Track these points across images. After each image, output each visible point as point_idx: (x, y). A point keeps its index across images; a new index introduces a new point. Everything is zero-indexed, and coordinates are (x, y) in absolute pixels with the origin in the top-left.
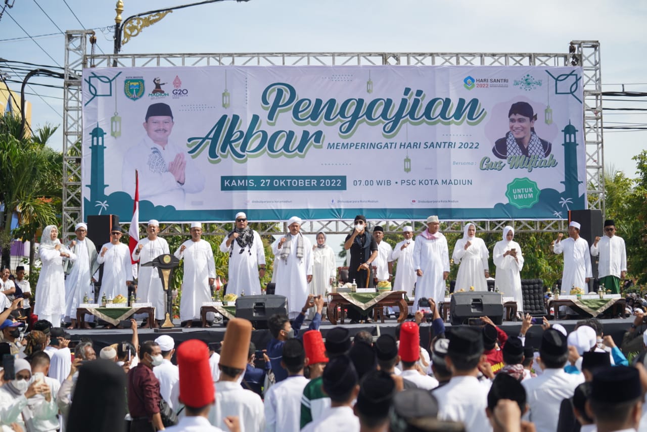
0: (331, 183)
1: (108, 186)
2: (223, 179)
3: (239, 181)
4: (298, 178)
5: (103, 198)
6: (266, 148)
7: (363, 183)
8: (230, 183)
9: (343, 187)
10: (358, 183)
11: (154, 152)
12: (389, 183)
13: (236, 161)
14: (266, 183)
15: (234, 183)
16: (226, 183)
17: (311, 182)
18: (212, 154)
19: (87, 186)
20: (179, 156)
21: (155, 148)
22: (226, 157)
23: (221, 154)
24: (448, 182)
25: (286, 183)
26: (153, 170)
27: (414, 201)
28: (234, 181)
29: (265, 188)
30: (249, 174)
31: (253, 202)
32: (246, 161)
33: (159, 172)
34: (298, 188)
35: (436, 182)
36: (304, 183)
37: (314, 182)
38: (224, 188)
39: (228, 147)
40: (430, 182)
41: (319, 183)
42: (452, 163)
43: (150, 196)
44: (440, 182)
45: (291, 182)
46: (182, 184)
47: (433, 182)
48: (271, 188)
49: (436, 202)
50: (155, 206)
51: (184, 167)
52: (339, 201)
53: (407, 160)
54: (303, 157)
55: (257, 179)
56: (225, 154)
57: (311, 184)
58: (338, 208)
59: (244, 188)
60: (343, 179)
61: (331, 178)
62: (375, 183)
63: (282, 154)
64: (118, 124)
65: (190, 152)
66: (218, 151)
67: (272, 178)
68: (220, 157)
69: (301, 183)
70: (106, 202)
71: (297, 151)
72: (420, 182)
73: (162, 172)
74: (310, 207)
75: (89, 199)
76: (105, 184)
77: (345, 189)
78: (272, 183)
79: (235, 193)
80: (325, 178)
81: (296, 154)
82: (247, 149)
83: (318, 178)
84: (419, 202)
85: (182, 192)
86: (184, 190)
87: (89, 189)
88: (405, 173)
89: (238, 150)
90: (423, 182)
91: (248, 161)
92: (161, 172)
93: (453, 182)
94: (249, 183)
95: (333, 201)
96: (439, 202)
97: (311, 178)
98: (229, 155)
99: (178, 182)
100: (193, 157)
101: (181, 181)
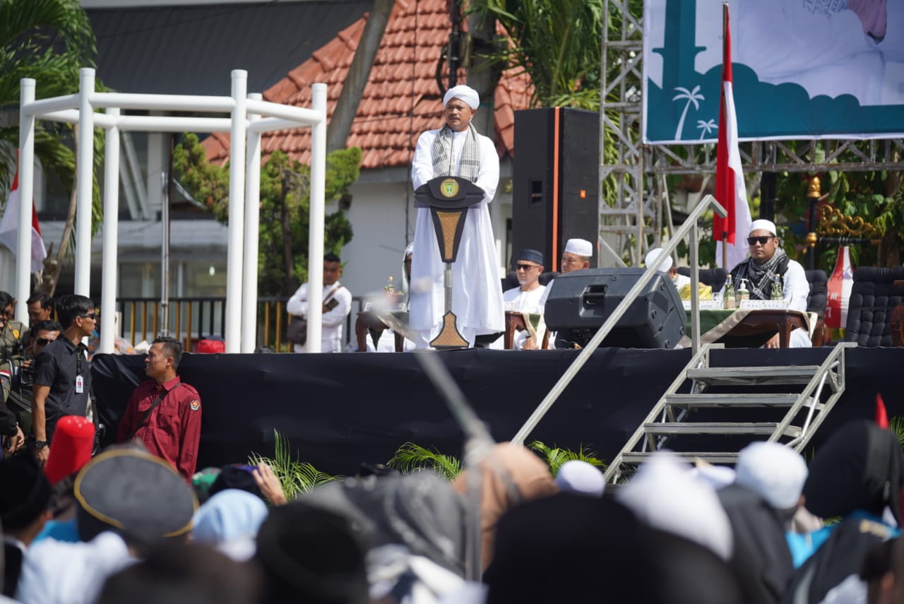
1: (704, 49)
5: (693, 79)
19: (655, 50)
26: (812, 7)
33: (826, 12)
43: (802, 72)
46: (879, 39)
50: (811, 96)
70: (697, 88)
73: (833, 10)
75: (659, 82)
76: (698, 44)
85: (877, 59)
86: (881, 54)
87: (659, 60)
92: (830, 11)
99: (870, 34)
101: (877, 31)
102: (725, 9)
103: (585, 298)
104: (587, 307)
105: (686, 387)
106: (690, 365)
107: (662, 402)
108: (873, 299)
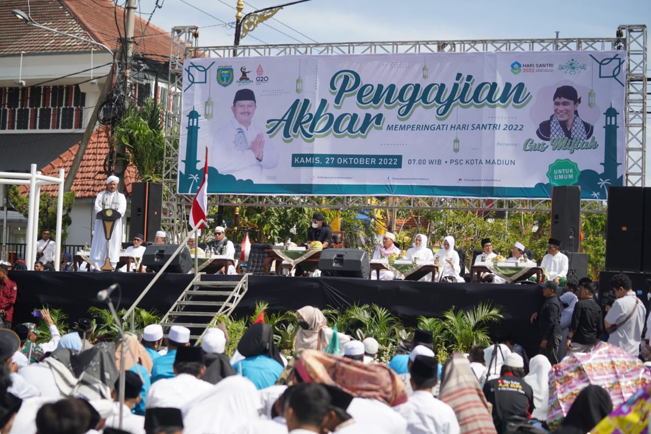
0: (389, 161)
1: (199, 161)
2: (294, 156)
3: (307, 159)
4: (359, 156)
5: (195, 172)
6: (331, 130)
7: (417, 162)
8: (299, 160)
9: (399, 165)
10: (412, 162)
11: (239, 132)
12: (439, 162)
13: (305, 140)
14: (330, 161)
15: (302, 160)
16: (296, 160)
17: (370, 160)
18: (286, 134)
19: (182, 161)
20: (260, 136)
21: (240, 129)
22: (296, 137)
23: (293, 135)
24: (491, 162)
25: (348, 161)
26: (238, 148)
27: (460, 180)
28: (302, 158)
29: (330, 165)
30: (315, 153)
31: (318, 177)
32: (313, 140)
33: (242, 150)
34: (359, 166)
35: (481, 162)
36: (365, 161)
37: (373, 161)
38: (294, 165)
39: (299, 128)
40: (475, 161)
41: (378, 161)
42: (496, 143)
43: (234, 171)
44: (484, 162)
45: (353, 160)
46: (260, 160)
47: (478, 161)
48: (335, 165)
49: (480, 180)
50: (237, 180)
51: (263, 146)
52: (393, 179)
53: (457, 141)
54: (364, 137)
55: (323, 157)
56: (296, 134)
57: (370, 162)
58: (392, 184)
59: (311, 165)
60: (400, 158)
61: (388, 157)
62: (427, 162)
63: (346, 134)
64: (211, 107)
65: (268, 133)
66: (291, 132)
67: (336, 156)
68: (292, 137)
69: (362, 161)
70: (197, 175)
71: (359, 132)
72: (467, 162)
73: (245, 150)
74: (367, 184)
75: (184, 173)
76: (197, 159)
77: (401, 167)
78: (335, 161)
79: (303, 170)
80: (383, 157)
81: (359, 135)
82: (315, 130)
83: (377, 157)
84: (465, 180)
85: (260, 168)
86: (261, 166)
87: (184, 164)
88: (454, 153)
89: (307, 130)
90: (469, 162)
91: (315, 141)
93: (496, 162)
94: (315, 161)
95: (388, 178)
96: (483, 180)
97: (371, 157)
98: (300, 136)
99: (257, 159)
100: (271, 137)
101: (259, 158)
102: (207, 148)
103: (157, 254)
104: (158, 258)
105: (192, 288)
106: (194, 280)
107: (184, 293)
108: (257, 255)
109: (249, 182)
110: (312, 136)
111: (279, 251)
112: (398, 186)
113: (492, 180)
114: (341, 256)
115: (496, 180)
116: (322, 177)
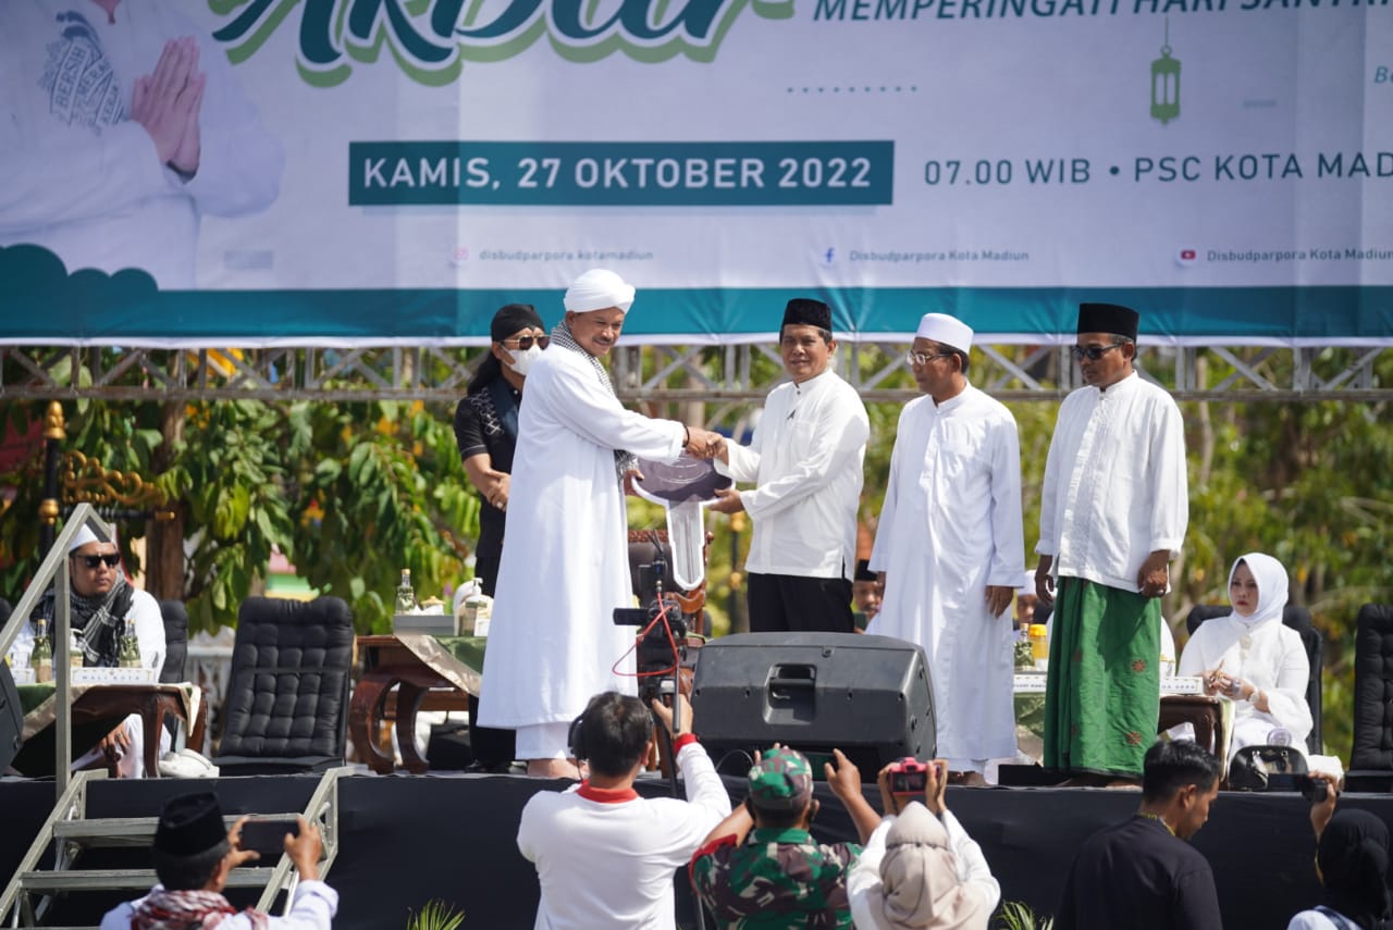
0: (828, 173)
2: (360, 153)
3: (424, 164)
4: (682, 151)
6: (543, 18)
7: (967, 171)
8: (388, 172)
9: (879, 191)
10: (946, 173)
11: (70, 34)
12: (1080, 170)
13: (413, 73)
14: (541, 175)
15: (402, 173)
16: (372, 172)
17: (737, 169)
18: (316, 44)
20: (176, 52)
21: (72, 16)
22: (369, 56)
23: (349, 46)
24: (1347, 163)
25: (630, 172)
26: (67, 114)
27: (1189, 255)
28: (403, 163)
29: (539, 196)
30: (467, 133)
31: (484, 255)
32: (454, 72)
33: (92, 123)
34: (682, 197)
35: (1293, 167)
36: (711, 173)
37: (753, 171)
38: (361, 194)
39: (382, 14)
40: (1263, 164)
41: (773, 174)
42: (1370, 73)
43: (52, 227)
44: (1308, 164)
45: (651, 170)
46: (187, 174)
47: (1279, 165)
48: (566, 194)
49: (1290, 256)
50: (70, 269)
51: (197, 98)
52: (857, 256)
53: (1166, 66)
54: (706, 56)
55: (503, 157)
56: (369, 43)
57: (737, 177)
58: (848, 283)
59: (447, 195)
60: (881, 154)
61: (825, 150)
62: (1020, 174)
63: (616, 42)
65: (222, 35)
66: (340, 33)
67: (570, 152)
68: (345, 58)
69: (695, 174)
71: (681, 30)
72: (1221, 167)
73: (105, 120)
74: (730, 280)
77: (888, 201)
78: (566, 172)
79: (410, 220)
80: (801, 150)
81: (678, 45)
82: (460, 23)
83: (771, 153)
84: (1213, 256)
85: (183, 212)
86: (192, 200)
88: (1156, 124)
89: (422, 25)
90: (1234, 167)
91: (463, 77)
92: (99, 122)
93: (1371, 163)
94: (465, 175)
95: (829, 255)
96: (1303, 256)
97: (739, 150)
98: (385, 49)
99: (171, 165)
100: (236, 57)
101: (183, 161)
106: (56, 815)
107: (15, 884)
108: (275, 652)
109: (135, 282)
110: (445, 53)
111: (427, 640)
112: (880, 293)
113: (1352, 254)
114: (801, 671)
115: (1371, 254)
116: (501, 256)
